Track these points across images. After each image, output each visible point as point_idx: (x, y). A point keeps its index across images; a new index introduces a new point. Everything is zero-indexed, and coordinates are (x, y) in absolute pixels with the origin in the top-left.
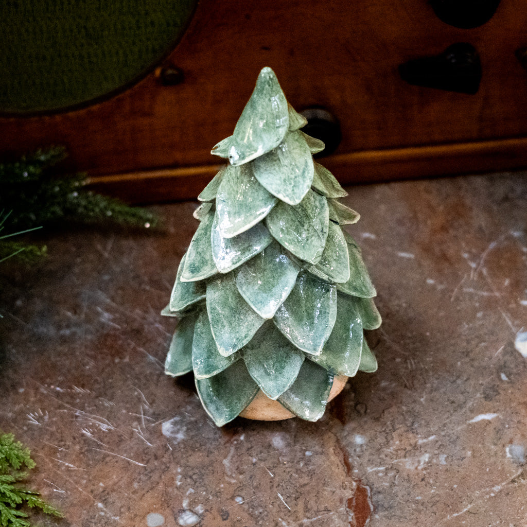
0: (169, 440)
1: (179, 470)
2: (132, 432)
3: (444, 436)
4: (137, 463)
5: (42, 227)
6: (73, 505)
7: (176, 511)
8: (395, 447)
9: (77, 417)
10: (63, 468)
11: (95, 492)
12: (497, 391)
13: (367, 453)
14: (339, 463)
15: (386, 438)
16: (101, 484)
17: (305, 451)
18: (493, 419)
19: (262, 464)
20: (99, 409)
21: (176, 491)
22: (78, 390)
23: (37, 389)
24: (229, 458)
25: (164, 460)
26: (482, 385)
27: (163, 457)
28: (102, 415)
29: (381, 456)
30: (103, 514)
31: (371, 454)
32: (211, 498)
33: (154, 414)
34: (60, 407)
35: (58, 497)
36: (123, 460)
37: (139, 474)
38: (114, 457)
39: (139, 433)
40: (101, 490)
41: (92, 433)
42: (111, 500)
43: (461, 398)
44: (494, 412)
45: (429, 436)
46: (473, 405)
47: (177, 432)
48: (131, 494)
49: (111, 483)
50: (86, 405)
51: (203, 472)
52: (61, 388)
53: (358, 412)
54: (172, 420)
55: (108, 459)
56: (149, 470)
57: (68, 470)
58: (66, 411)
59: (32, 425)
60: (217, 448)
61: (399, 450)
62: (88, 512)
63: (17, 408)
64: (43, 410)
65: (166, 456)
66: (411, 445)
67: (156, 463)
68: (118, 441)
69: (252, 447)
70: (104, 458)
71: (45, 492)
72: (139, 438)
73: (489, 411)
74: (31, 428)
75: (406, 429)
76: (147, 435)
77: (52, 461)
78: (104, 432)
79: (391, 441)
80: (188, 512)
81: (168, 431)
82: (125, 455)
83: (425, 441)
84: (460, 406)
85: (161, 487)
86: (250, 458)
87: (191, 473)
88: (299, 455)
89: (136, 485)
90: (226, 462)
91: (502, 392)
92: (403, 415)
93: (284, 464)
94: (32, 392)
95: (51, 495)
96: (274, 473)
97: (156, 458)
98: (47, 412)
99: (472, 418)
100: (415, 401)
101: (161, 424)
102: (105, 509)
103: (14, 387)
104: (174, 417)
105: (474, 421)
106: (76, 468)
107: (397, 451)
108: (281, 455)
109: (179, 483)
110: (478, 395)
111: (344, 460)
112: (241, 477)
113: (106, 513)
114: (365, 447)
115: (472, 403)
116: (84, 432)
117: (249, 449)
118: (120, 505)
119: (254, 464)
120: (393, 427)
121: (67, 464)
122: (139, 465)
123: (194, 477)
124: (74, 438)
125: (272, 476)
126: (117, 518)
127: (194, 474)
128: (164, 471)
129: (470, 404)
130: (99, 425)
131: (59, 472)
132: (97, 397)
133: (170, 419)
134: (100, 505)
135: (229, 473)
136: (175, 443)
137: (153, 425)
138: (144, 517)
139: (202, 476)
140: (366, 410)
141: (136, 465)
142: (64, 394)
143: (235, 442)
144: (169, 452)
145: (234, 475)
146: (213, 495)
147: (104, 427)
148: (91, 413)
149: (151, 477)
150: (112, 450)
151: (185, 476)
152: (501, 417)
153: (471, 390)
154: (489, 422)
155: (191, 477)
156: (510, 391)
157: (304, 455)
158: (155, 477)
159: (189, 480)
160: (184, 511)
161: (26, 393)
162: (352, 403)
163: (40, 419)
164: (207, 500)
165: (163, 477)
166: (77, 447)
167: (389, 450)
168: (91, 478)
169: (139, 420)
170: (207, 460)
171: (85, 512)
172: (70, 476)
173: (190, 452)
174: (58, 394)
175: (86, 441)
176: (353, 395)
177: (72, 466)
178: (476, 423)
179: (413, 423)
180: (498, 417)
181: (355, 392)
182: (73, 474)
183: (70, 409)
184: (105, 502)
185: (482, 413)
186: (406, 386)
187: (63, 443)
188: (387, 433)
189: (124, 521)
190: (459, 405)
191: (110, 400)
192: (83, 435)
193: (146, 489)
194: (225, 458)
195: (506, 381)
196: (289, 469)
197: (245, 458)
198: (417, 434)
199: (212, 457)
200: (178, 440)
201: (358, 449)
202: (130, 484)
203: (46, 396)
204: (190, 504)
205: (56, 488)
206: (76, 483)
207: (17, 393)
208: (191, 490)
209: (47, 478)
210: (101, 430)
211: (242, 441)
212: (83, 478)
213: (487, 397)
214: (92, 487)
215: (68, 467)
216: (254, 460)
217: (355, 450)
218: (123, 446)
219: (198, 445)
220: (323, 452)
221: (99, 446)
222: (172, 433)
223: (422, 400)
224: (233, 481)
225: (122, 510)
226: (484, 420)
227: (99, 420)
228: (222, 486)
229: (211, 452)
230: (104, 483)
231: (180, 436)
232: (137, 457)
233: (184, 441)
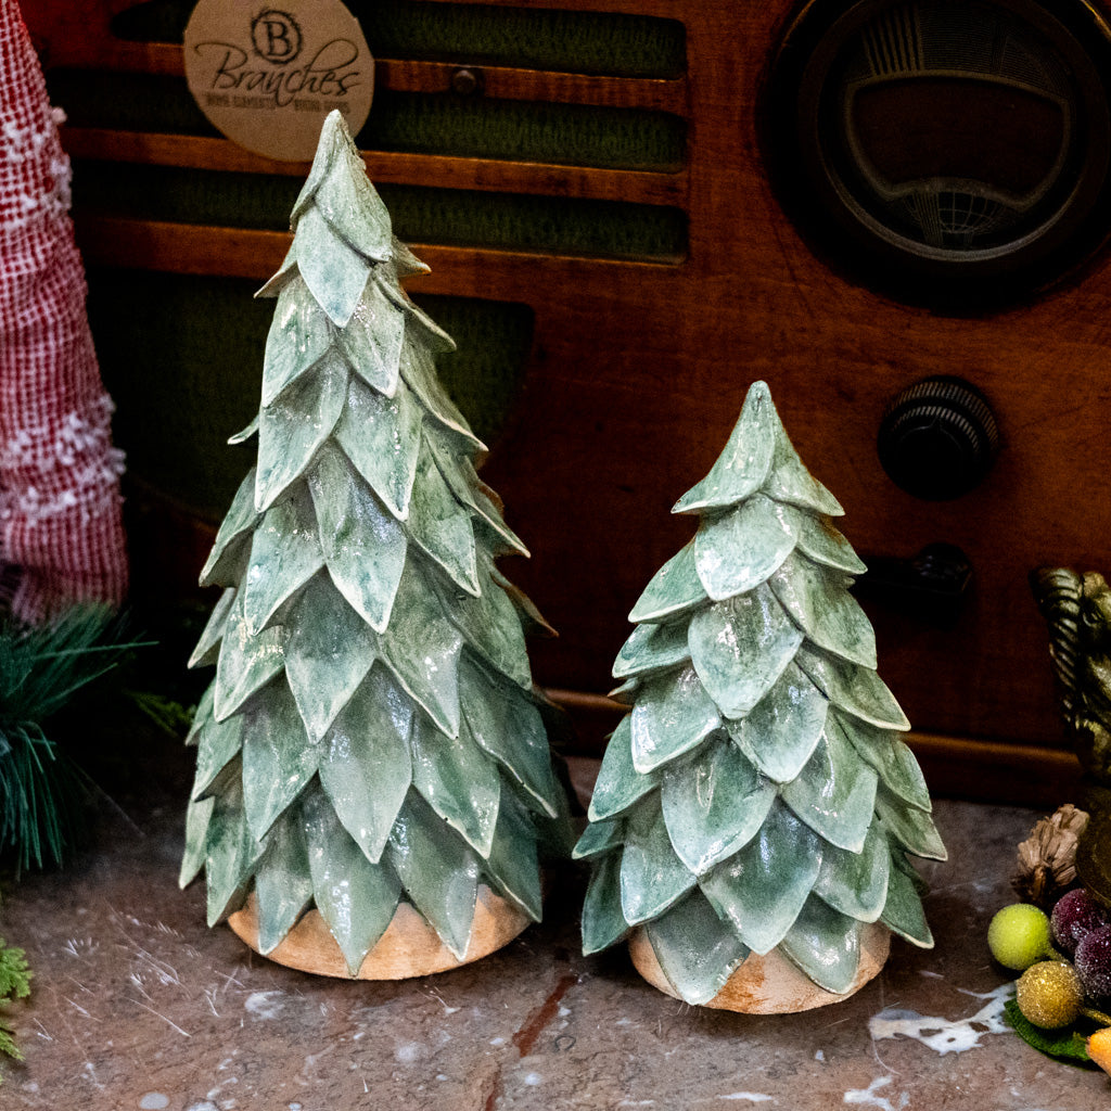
0: (247, 1015)
1: (235, 1053)
2: (201, 994)
3: (668, 1105)
4: (180, 1031)
5: (156, 643)
6: (51, 1057)
7: (193, 1097)
8: (579, 1101)
9: (136, 958)
10: (71, 1012)
11: (95, 1050)
12: (795, 1070)
13: (530, 1098)
14: (479, 1100)
15: (575, 1087)
16: (110, 1043)
17: (439, 1073)
18: (760, 1102)
19: (362, 1074)
20: (173, 957)
21: (211, 1075)
22: (163, 928)
23: (105, 913)
24: (320, 1055)
25: (222, 1036)
26: (777, 1057)
27: (224, 1032)
28: (174, 966)
29: (549, 1106)
30: (85, 1076)
31: (537, 1100)
32: (256, 1095)
33: (250, 980)
34: (123, 942)
35: (39, 1042)
36: (162, 1022)
37: (174, 1043)
38: (152, 1015)
39: (211, 997)
40: (105, 1049)
41: (143, 982)
42: (110, 1064)
43: (731, 1065)
44: (770, 1094)
45: (645, 1099)
46: (743, 1078)
47: (267, 1008)
48: (143, 1064)
49: (125, 1044)
50: (160, 948)
51: (268, 1062)
52: (140, 920)
53: (557, 1046)
54: (270, 993)
55: (142, 1016)
56: (191, 1043)
57: (77, 1015)
58: (126, 948)
59: (67, 954)
60: (311, 1040)
61: (585, 1105)
62: (67, 1070)
63: (60, 930)
64: (95, 939)
65: (229, 1032)
66: (607, 1103)
67: (208, 1037)
68: (172, 998)
69: (363, 1051)
70: (138, 1014)
71: (23, 1033)
72: (206, 1002)
73: (763, 1091)
74: (61, 956)
75: (615, 1082)
76: (221, 1002)
77: (61, 1000)
78: (161, 984)
79: (580, 1093)
80: (208, 1104)
81: (255, 1004)
82: (170, 1017)
83: (633, 1104)
84: (722, 1075)
85: (192, 1066)
86: (351, 1062)
87: (248, 1060)
88: (427, 1076)
89: (158, 1055)
90: (311, 1060)
91: (802, 1073)
92: (623, 1066)
93: (395, 1081)
94: (95, 916)
95: (29, 1037)
96: (371, 1089)
97: (213, 1030)
98: (98, 944)
99: (730, 1094)
100: (655, 1053)
101: (250, 993)
102: (92, 1072)
103: (74, 905)
104: (276, 989)
105: (729, 1097)
106: (89, 1016)
107: (579, 1105)
108: (399, 1069)
109: (222, 1067)
110: (761, 1068)
111: (490, 1098)
112: (319, 1081)
113: (91, 1076)
114: (534, 1090)
115: (743, 1075)
116: (133, 978)
117: (356, 1052)
118: (117, 1072)
119: (350, 1071)
120: (596, 1076)
121: (80, 1009)
122: (180, 1034)
123: (249, 1066)
124: (113, 982)
125: (366, 1090)
126: (102, 1087)
127: (254, 1062)
128: (211, 1049)
129: (738, 1076)
130: (161, 975)
131: (61, 1015)
132: (183, 942)
133: (269, 991)
134: (90, 1066)
135: (305, 1073)
136: (254, 1020)
137: (238, 992)
138: (143, 1094)
139: (260, 1067)
140: (571, 1046)
141: (176, 1031)
142: (139, 929)
143: (343, 1040)
144: (237, 1029)
145: (310, 1077)
146: (260, 1094)
147: (165, 979)
148: (160, 958)
149: (187, 1051)
150: (156, 1008)
151: (237, 1062)
152: (776, 1103)
153: (753, 1059)
154: (753, 1104)
155: (245, 1065)
156: (815, 1075)
157: (434, 1077)
158: (193, 1053)
159: (239, 1067)
160: (204, 1101)
161: (86, 917)
162: (556, 1034)
163: (81, 949)
164: (248, 1096)
165: (205, 1055)
166: (109, 993)
167: (567, 1102)
168: (101, 1032)
169: (222, 982)
170: (285, 1050)
171: (63, 1068)
172: (73, 1024)
173: (268, 1036)
174: (129, 928)
175: (128, 988)
176: (565, 1024)
177: (85, 1012)
178: (730, 1100)
179: (631, 1078)
180: (771, 1102)
181: (570, 1022)
182: (80, 1021)
183: (133, 948)
184: (99, 1063)
185: (751, 1090)
186: (655, 1032)
187: (92, 983)
188: (581, 1082)
189: (110, 1093)
190: (719, 1073)
191: (198, 950)
192: (129, 981)
193: (170, 1062)
194: (313, 1054)
195: (819, 1061)
196: (397, 1089)
197: (341, 1061)
198: (627, 1093)
199: (294, 1049)
200: (261, 1018)
201: (521, 1090)
202: (152, 1051)
203: (111, 925)
204: (218, 1096)
205: (43, 1033)
206: (76, 1032)
207: (74, 913)
208: (235, 1080)
209: (37, 1018)
210: (159, 981)
211: (353, 1041)
212: (89, 1030)
213: (773, 1074)
214: (95, 1043)
215: (79, 1012)
216: (354, 1067)
217: (515, 1090)
218: (176, 1007)
219: (285, 1030)
220: (465, 1081)
221: (141, 999)
222: (260, 1008)
223: (668, 1053)
224: (305, 1084)
225: (116, 1079)
226: (746, 1100)
227: (164, 969)
228: (283, 1085)
229: (298, 1043)
230: (114, 1043)
231: (268, 1014)
232: (186, 1025)
233: (268, 1022)
